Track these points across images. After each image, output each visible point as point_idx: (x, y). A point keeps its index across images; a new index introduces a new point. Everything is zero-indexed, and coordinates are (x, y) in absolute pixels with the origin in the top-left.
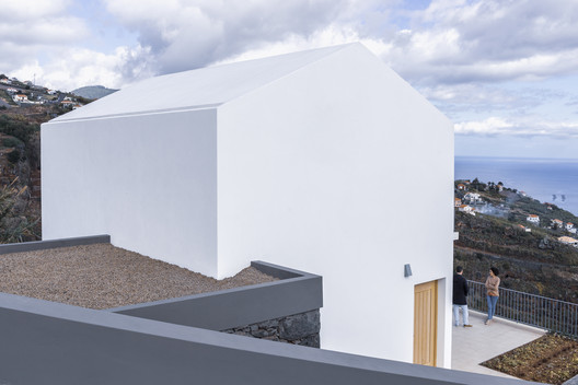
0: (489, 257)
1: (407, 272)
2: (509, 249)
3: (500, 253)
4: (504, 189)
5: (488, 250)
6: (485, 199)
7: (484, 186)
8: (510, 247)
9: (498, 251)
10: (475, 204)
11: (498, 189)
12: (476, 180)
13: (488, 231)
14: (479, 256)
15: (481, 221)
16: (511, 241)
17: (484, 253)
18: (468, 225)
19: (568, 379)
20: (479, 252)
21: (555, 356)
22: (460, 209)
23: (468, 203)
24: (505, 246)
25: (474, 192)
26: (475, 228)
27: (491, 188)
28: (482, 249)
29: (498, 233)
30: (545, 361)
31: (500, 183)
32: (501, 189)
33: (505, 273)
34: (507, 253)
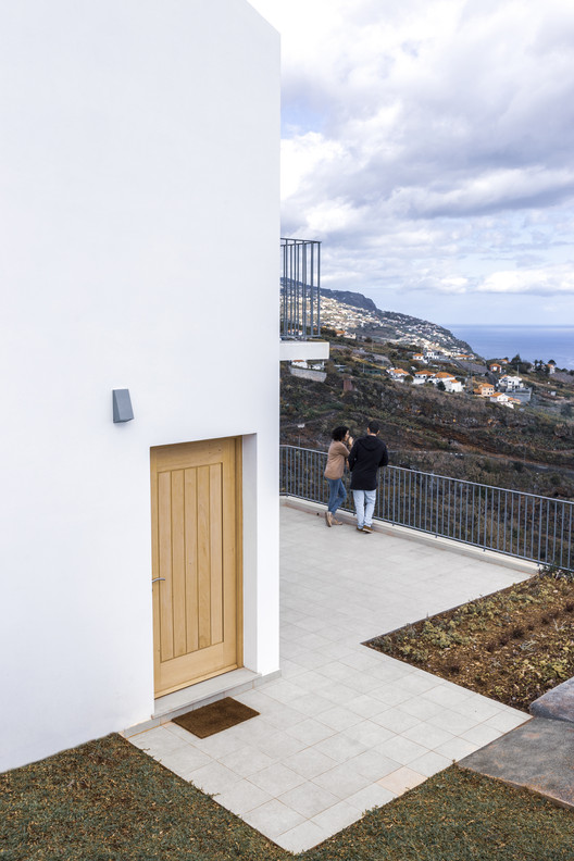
0: (532, 468)
1: (121, 410)
2: (559, 456)
3: (548, 462)
4: (557, 369)
5: (530, 458)
6: (528, 384)
7: (529, 366)
8: (561, 452)
9: (544, 459)
10: (514, 392)
11: (548, 370)
12: (517, 358)
13: (531, 430)
14: (518, 467)
15: (521, 416)
16: (563, 444)
17: (524, 462)
18: (503, 421)
19: (559, 679)
20: (518, 460)
21: (545, 622)
22: (492, 400)
23: (504, 390)
24: (554, 452)
25: (513, 374)
26: (512, 426)
27: (538, 369)
28: (521, 456)
29: (545, 433)
30: (518, 634)
31: (552, 362)
32: (552, 370)
33: (554, 489)
34: (557, 461)
